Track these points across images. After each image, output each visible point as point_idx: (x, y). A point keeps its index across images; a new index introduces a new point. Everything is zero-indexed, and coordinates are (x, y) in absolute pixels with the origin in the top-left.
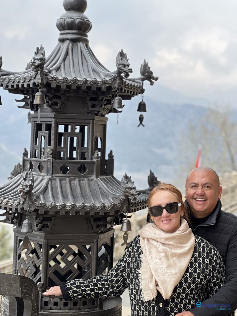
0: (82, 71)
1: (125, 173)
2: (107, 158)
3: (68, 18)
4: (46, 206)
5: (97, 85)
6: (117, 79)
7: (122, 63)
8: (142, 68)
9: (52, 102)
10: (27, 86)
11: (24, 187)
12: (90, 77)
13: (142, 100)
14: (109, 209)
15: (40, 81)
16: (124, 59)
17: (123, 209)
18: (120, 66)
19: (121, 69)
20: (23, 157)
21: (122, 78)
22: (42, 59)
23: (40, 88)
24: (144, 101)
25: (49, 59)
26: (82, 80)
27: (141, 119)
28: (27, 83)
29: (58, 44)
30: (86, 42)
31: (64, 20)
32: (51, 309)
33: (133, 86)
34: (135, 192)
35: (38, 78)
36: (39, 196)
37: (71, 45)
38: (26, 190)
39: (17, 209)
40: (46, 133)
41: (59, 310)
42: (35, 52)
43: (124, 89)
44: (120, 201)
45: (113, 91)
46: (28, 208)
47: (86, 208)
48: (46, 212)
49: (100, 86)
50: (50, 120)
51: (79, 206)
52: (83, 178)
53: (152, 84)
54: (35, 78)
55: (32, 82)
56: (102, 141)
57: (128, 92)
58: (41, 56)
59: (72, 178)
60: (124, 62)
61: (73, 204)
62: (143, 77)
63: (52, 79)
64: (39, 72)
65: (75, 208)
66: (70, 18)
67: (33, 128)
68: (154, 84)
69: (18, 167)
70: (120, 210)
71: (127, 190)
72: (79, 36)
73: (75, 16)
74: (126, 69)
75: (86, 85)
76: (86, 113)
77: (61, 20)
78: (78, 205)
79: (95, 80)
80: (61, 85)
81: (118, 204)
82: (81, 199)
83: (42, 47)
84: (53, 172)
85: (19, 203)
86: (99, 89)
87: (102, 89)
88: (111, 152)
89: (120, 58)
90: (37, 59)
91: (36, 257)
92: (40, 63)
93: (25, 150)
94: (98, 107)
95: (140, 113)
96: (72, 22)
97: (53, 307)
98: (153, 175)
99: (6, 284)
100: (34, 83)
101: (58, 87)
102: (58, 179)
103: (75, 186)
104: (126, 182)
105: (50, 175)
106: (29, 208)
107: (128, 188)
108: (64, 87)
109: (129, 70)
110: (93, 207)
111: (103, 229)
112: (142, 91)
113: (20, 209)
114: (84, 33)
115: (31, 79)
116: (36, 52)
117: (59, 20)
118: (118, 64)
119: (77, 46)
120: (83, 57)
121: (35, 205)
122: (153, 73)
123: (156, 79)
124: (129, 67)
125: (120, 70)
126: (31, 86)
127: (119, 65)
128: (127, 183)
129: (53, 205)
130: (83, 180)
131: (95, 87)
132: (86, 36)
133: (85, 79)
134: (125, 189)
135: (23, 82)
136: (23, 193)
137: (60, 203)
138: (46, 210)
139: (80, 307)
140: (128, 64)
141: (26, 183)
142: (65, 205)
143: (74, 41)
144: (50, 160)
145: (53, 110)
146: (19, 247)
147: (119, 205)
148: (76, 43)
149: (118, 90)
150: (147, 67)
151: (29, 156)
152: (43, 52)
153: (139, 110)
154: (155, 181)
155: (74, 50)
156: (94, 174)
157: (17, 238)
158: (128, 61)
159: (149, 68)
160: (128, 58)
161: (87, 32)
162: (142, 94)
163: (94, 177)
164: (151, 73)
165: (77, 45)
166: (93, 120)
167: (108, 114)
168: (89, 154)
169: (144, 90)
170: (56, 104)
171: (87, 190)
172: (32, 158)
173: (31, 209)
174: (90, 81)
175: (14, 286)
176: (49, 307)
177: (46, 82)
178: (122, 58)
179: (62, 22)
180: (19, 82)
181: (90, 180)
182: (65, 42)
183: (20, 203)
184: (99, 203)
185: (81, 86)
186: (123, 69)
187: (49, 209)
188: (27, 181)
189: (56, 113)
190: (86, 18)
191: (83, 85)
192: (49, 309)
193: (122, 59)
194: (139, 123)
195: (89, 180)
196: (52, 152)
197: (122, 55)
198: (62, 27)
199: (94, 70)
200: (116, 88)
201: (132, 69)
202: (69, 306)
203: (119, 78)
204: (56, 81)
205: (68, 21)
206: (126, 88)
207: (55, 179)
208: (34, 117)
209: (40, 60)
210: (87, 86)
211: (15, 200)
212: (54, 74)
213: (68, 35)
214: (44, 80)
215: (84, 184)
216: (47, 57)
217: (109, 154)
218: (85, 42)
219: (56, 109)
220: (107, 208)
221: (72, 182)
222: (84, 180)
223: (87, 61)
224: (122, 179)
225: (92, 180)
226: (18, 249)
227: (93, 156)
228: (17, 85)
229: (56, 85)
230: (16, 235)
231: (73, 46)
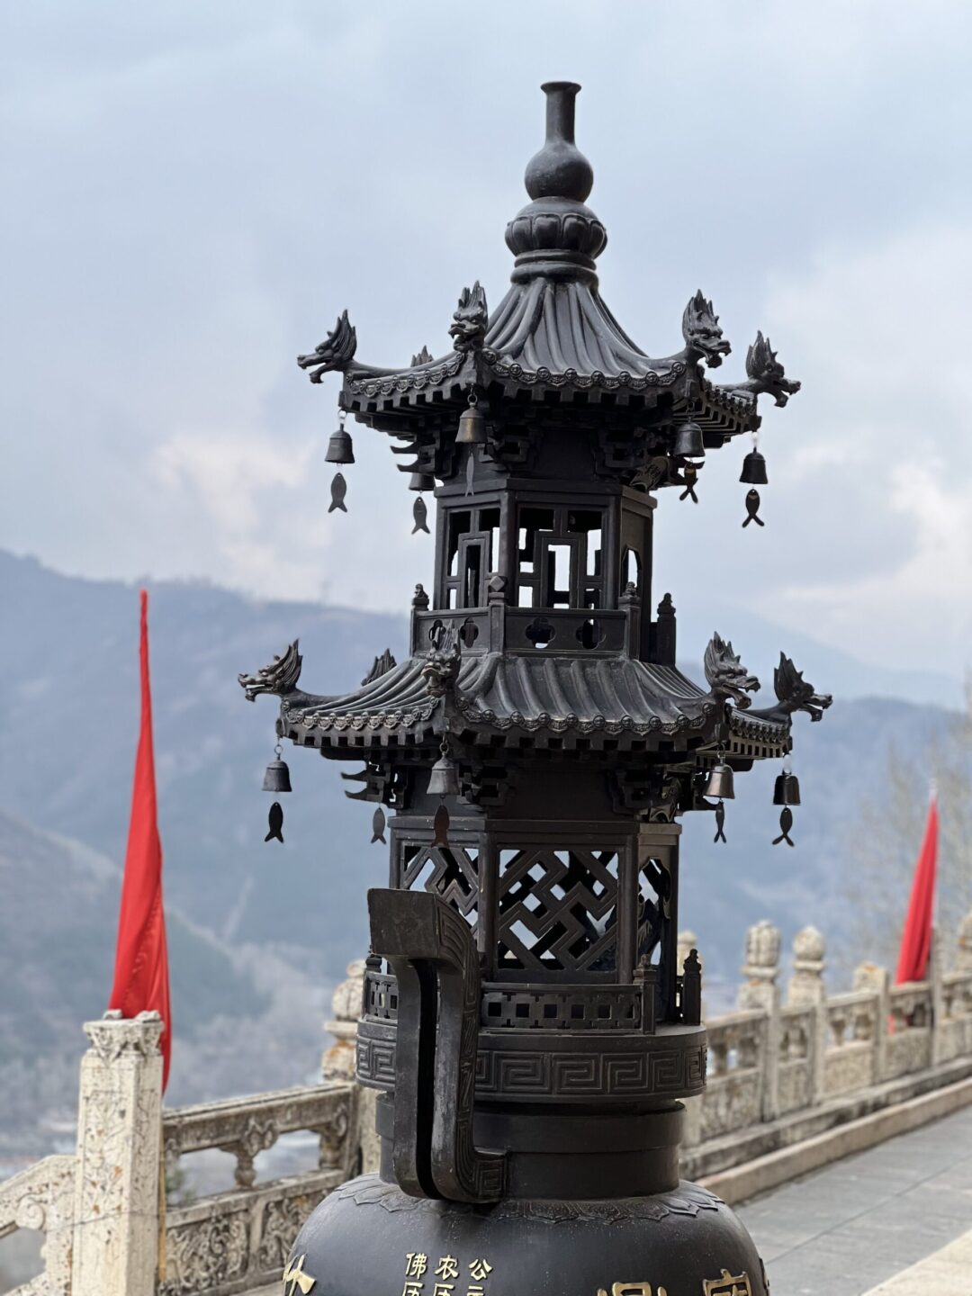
0: (583, 356)
1: (716, 633)
2: (654, 617)
3: (542, 215)
4: (497, 721)
5: (632, 389)
6: (688, 374)
7: (702, 328)
8: (753, 356)
9: (503, 444)
10: (434, 399)
11: (438, 664)
12: (609, 371)
13: (755, 449)
14: (671, 733)
15: (473, 380)
16: (705, 317)
17: (710, 735)
18: (696, 336)
19: (698, 345)
20: (415, 609)
21: (700, 370)
22: (480, 319)
23: (473, 399)
24: (758, 451)
25: (497, 320)
26: (590, 375)
27: (753, 502)
28: (436, 389)
29: (512, 291)
30: (592, 282)
31: (529, 221)
32: (508, 1025)
33: (729, 400)
34: (744, 681)
35: (468, 370)
36: (473, 699)
37: (549, 289)
38: (443, 670)
39: (413, 736)
40: (483, 538)
41: (531, 1027)
42: (460, 301)
43: (705, 405)
44: (703, 710)
45: (675, 408)
46: (448, 727)
47: (608, 730)
48: (498, 740)
49: (641, 394)
50: (494, 497)
51: (587, 723)
52: (592, 660)
53: (781, 403)
54: (458, 373)
55: (449, 383)
56: (642, 563)
57: (715, 418)
58: (478, 310)
59: (562, 658)
60: (707, 324)
61: (571, 716)
62: (754, 381)
63: (507, 375)
64: (471, 354)
65: (577, 728)
66: (548, 216)
67: (442, 528)
68: (788, 402)
69: (383, 662)
70: (704, 738)
71: (722, 677)
72: (574, 266)
73: (559, 209)
74: (713, 344)
75: (601, 391)
76: (598, 478)
77: (522, 221)
78: (586, 721)
79: (625, 376)
80: (531, 391)
81: (698, 718)
82: (593, 707)
83: (477, 285)
84: (508, 641)
85: (419, 716)
86: (637, 400)
87: (646, 401)
88: (668, 597)
89: (695, 314)
90: (467, 318)
91: (460, 890)
92: (476, 329)
93: (419, 590)
94: (633, 459)
95: (749, 487)
96: (553, 226)
97: (514, 1019)
98: (789, 665)
99: (397, 922)
100: (456, 388)
101: (524, 395)
102: (520, 660)
103: (571, 679)
104: (718, 656)
105: (499, 651)
106: (450, 726)
107: (724, 672)
108: (538, 394)
109: (720, 344)
110: (629, 727)
111: (651, 802)
112: (754, 424)
113: (422, 733)
114: (586, 256)
115: (448, 377)
116: (463, 301)
117: (513, 223)
118: (689, 330)
119: (568, 294)
120: (585, 321)
121: (465, 718)
122: (786, 371)
123: (794, 388)
124: (720, 337)
125: (695, 348)
126: (447, 395)
127: (692, 334)
128: (722, 659)
129: (515, 719)
130: (593, 665)
131: (624, 396)
132: (593, 266)
133: (597, 374)
134: (717, 676)
135: (421, 389)
136: (435, 680)
137: (534, 713)
138: (495, 733)
139: (591, 1022)
140: (716, 329)
141: (441, 653)
142: (549, 721)
143: (559, 280)
144: (499, 606)
145: (504, 468)
146: (406, 869)
147: (700, 723)
148: (565, 286)
149: (691, 406)
150: (768, 353)
151: (430, 606)
152: (482, 300)
153: (744, 479)
154: (796, 684)
155: (559, 304)
156: (625, 647)
157: (399, 845)
158: (718, 322)
159: (773, 355)
160: (716, 313)
161: (593, 256)
162: (754, 430)
163: (623, 657)
164: (780, 369)
165: (567, 290)
166: (618, 496)
167: (656, 489)
168: (606, 593)
169: (760, 418)
170: (513, 448)
171: (607, 689)
172: (441, 608)
173: (453, 730)
174: (612, 379)
175: (421, 924)
176: (502, 1019)
177: (489, 383)
178: (701, 314)
179: (523, 227)
180: (409, 389)
181: (613, 664)
182: (533, 283)
183: (421, 716)
184: (644, 718)
185: (587, 394)
186: (704, 345)
187: (505, 730)
188: (444, 649)
189: (511, 476)
190: (591, 216)
191: (593, 390)
192: (503, 1026)
193: (699, 318)
194: (746, 515)
195: (609, 663)
196: (502, 583)
197: (700, 305)
198: (520, 241)
199: (617, 355)
200: (683, 398)
201: (730, 342)
202: (560, 1017)
203: (691, 370)
204: (516, 378)
205: (542, 223)
206: (710, 401)
207: (514, 662)
208: (445, 494)
209: (474, 321)
210: (603, 394)
211: (405, 712)
212: (509, 361)
213: (539, 262)
214: (484, 377)
215: (595, 675)
216: (490, 313)
217: (660, 605)
218: (588, 281)
219: (515, 464)
220: (665, 730)
221: (563, 669)
222: (595, 665)
223: (596, 334)
224: (708, 649)
225: (619, 664)
226: (404, 874)
227: (620, 598)
228: (402, 399)
229: (516, 392)
230: (397, 836)
231: (555, 292)
